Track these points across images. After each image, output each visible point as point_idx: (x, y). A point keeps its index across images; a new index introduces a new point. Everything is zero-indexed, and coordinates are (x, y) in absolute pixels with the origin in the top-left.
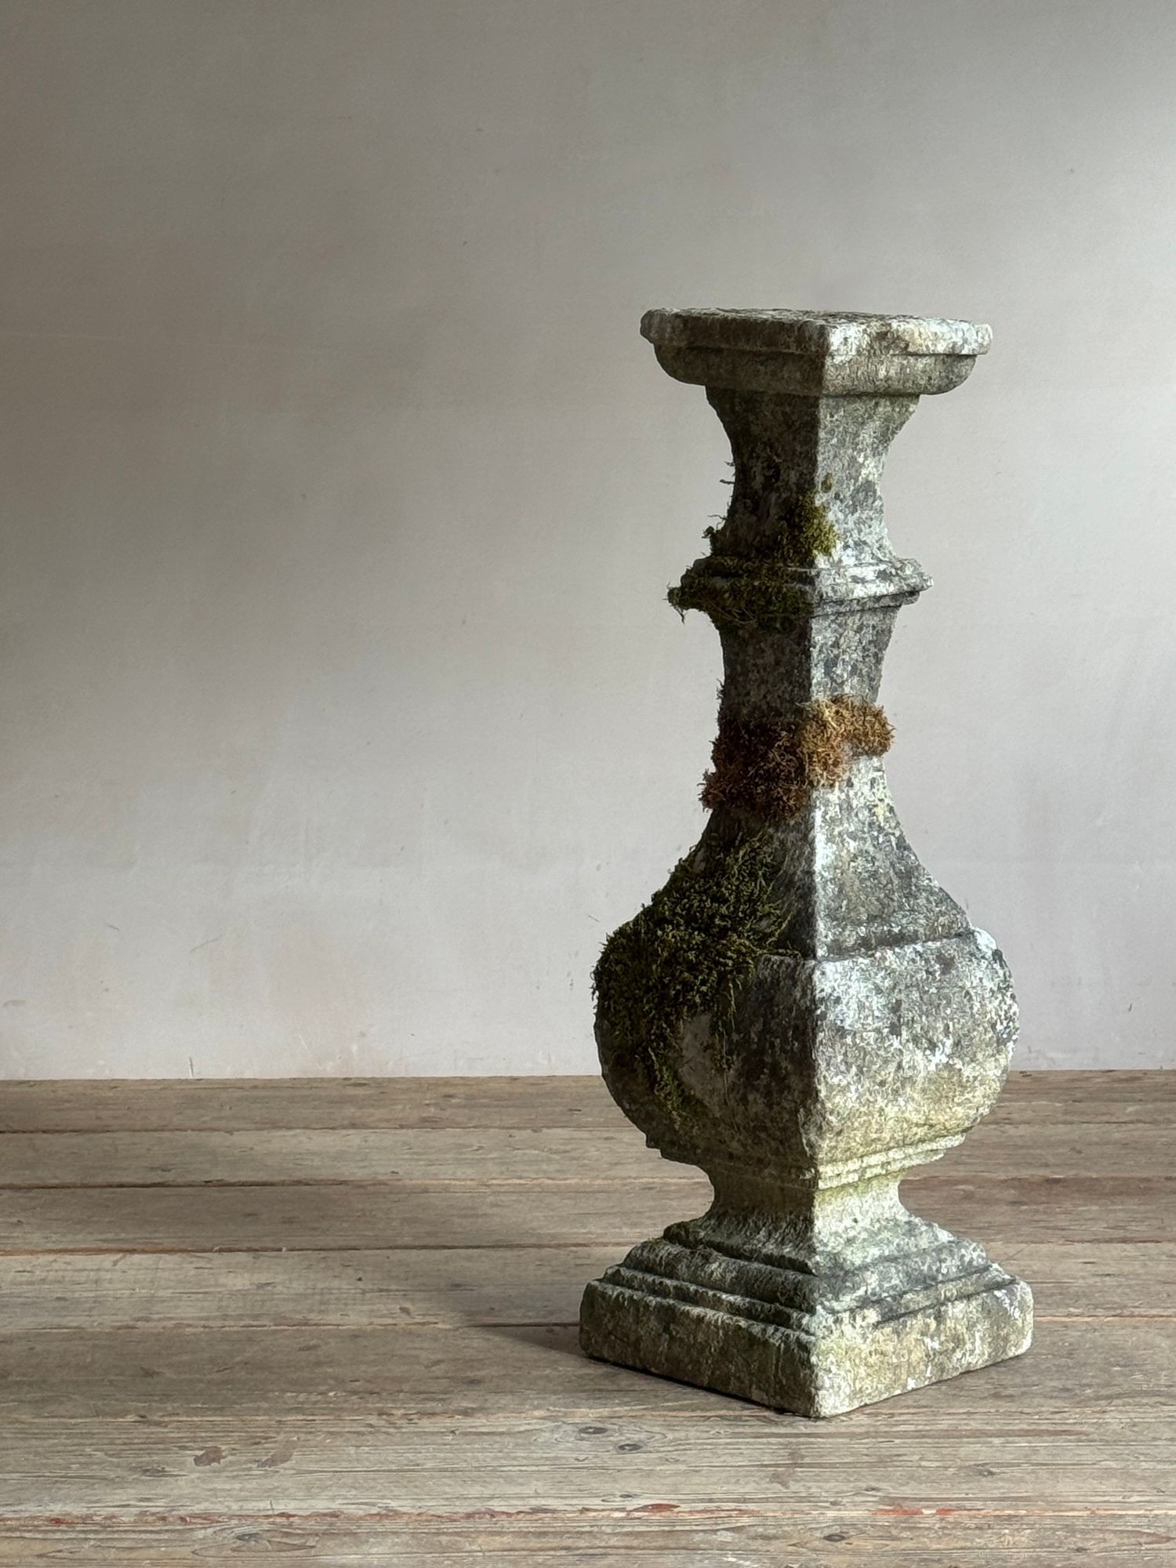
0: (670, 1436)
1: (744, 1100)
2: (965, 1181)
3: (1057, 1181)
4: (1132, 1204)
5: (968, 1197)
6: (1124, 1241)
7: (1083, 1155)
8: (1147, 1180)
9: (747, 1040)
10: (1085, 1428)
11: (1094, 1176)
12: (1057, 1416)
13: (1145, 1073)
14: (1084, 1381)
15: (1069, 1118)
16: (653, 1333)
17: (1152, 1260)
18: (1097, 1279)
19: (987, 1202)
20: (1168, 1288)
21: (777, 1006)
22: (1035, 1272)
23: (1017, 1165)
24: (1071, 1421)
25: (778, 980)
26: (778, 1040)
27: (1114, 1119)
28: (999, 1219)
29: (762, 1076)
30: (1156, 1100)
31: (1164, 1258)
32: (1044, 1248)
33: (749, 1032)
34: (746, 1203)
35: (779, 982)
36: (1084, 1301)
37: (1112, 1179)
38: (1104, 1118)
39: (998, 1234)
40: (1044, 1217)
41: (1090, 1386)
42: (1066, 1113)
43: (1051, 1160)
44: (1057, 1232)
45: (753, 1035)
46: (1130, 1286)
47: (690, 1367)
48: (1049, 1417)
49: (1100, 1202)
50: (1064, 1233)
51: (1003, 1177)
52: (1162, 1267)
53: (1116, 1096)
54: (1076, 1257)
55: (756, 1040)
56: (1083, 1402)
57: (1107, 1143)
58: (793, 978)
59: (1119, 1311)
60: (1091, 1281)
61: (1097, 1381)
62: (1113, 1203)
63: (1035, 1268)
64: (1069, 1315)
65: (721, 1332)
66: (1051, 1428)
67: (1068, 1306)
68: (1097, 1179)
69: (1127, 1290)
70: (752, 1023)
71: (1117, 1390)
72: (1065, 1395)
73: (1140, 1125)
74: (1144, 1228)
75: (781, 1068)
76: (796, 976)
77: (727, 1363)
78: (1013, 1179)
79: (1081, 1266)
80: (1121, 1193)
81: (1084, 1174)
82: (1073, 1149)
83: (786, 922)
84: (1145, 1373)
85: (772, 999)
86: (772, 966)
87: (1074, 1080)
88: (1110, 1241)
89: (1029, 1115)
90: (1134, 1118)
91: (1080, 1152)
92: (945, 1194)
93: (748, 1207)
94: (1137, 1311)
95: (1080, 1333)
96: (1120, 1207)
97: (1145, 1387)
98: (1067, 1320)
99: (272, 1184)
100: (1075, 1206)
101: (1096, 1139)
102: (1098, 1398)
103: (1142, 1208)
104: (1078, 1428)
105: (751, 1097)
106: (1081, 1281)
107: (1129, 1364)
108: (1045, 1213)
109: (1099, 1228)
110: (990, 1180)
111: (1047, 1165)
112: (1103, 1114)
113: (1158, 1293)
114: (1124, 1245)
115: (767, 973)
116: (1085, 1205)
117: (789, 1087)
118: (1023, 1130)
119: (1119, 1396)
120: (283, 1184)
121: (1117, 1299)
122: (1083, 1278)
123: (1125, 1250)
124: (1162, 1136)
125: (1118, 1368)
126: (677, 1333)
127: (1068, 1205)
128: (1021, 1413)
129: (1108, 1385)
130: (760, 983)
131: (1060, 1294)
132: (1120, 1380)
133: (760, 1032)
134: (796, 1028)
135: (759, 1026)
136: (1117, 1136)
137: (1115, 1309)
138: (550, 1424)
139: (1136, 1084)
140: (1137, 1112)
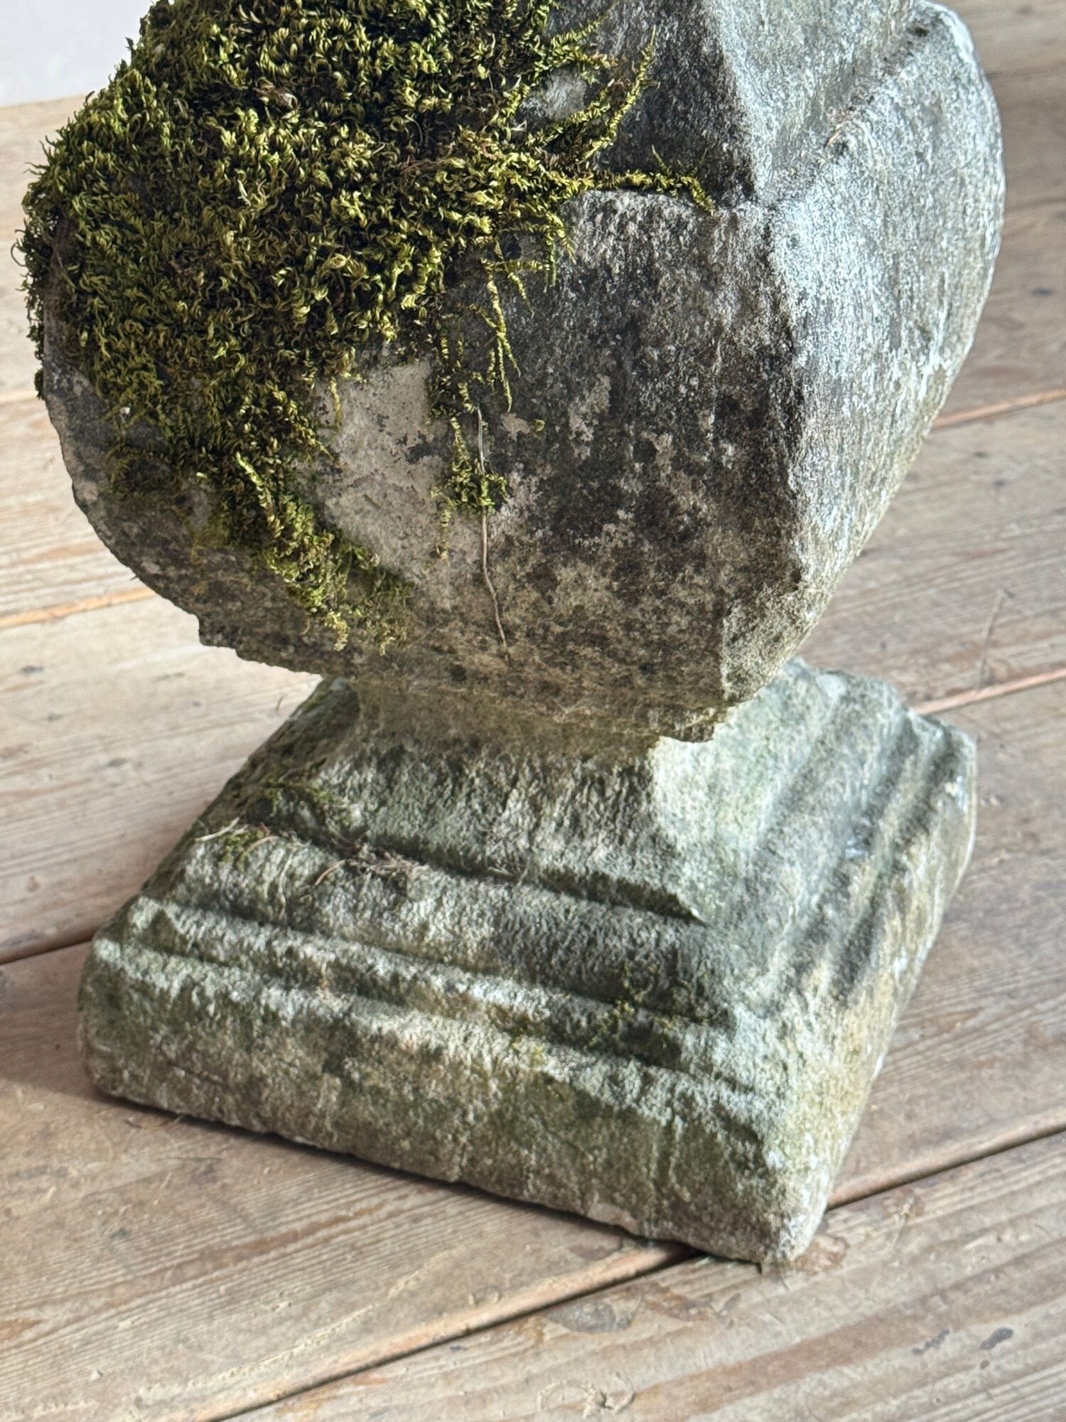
1: (543, 578)
9: (560, 436)
16: (294, 1071)
21: (658, 343)
25: (649, 269)
26: (668, 439)
29: (611, 527)
33: (565, 414)
34: (453, 732)
35: (652, 278)
45: (576, 423)
47: (406, 1144)
55: (588, 435)
58: (700, 262)
65: (493, 1085)
70: (572, 391)
75: (675, 510)
76: (713, 258)
77: (514, 1146)
83: (636, 87)
85: (634, 325)
86: (622, 227)
93: (457, 741)
105: (566, 574)
115: (606, 247)
117: (700, 559)
126: (365, 1076)
130: (590, 279)
133: (601, 417)
134: (727, 407)
135: (598, 397)
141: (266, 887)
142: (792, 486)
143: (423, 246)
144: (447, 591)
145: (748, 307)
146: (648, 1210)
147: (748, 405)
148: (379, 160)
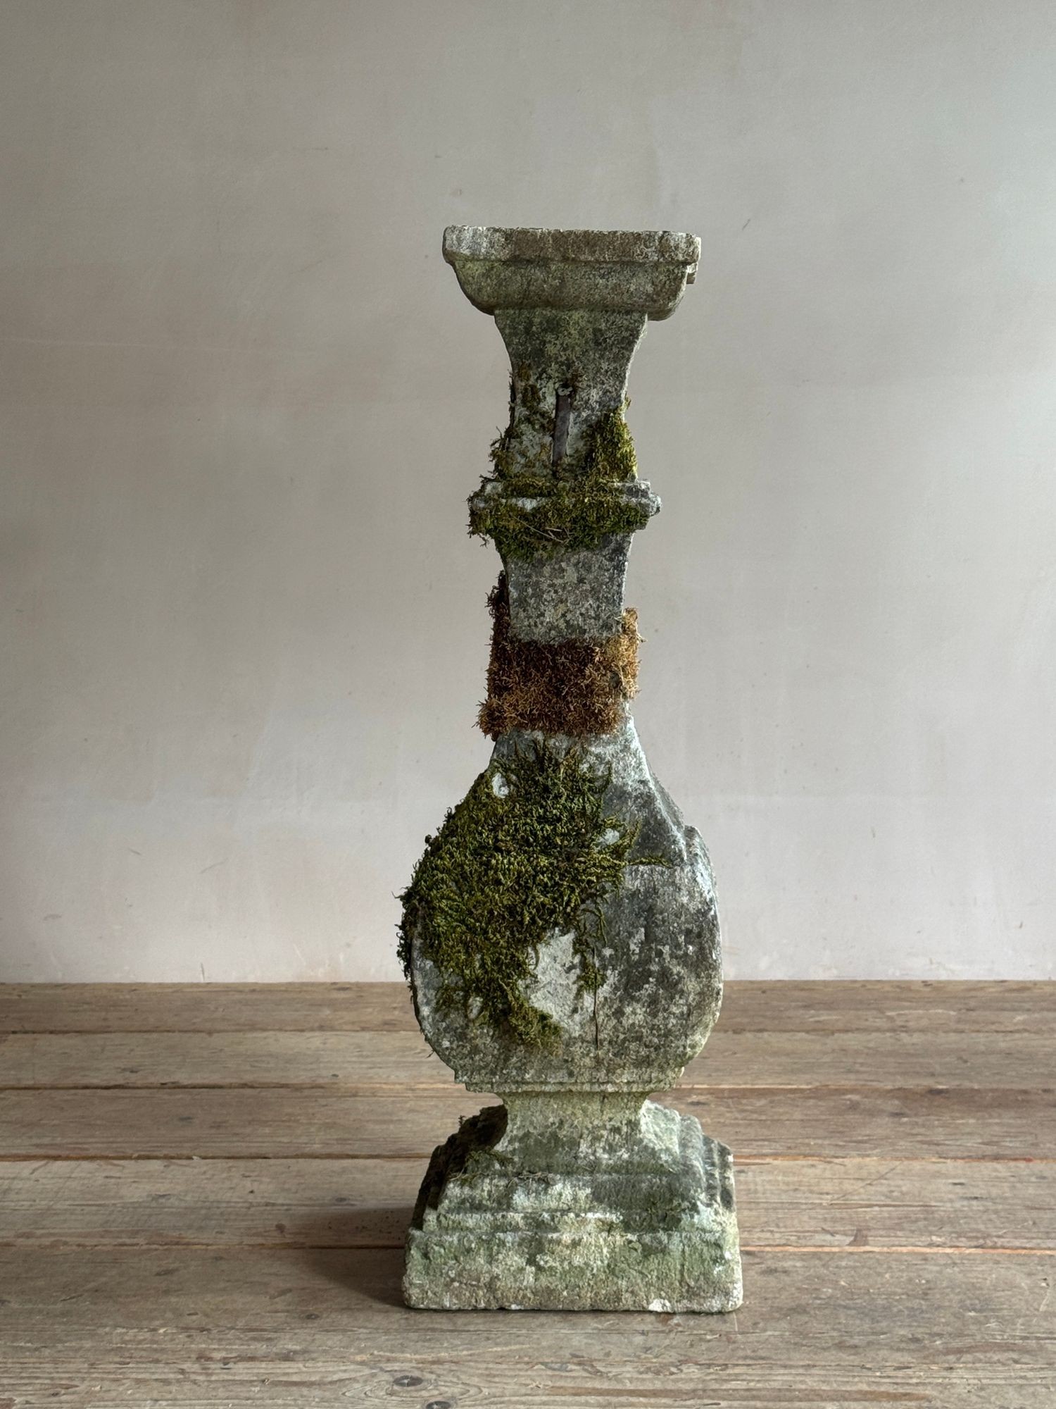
0: (486, 1391)
1: (619, 1013)
2: (853, 1091)
3: (940, 1092)
4: (1009, 1118)
5: (854, 1107)
6: (996, 1158)
7: (969, 1064)
8: (1025, 1092)
9: (628, 953)
10: (929, 1391)
11: (976, 1087)
12: (900, 1373)
13: (1035, 983)
14: (936, 1329)
15: (961, 1026)
16: (512, 1269)
17: (1021, 1182)
18: (965, 1203)
19: (872, 1113)
20: (1035, 1214)
21: (661, 913)
22: (903, 1193)
23: (904, 1074)
24: (915, 1381)
25: (654, 888)
26: (667, 947)
27: (1003, 1029)
28: (880, 1132)
29: (647, 986)
30: (1042, 1009)
31: (1033, 1179)
32: (916, 1166)
33: (628, 945)
35: (655, 891)
36: (947, 1228)
37: (992, 1090)
38: (994, 1027)
39: (875, 1148)
40: (922, 1130)
41: (940, 1335)
42: (959, 1021)
43: (938, 1068)
44: (933, 1147)
45: (632, 947)
46: (996, 1212)
47: (565, 1294)
48: (892, 1373)
49: (979, 1114)
50: (939, 1148)
51: (889, 1087)
52: (1031, 1191)
53: (1007, 1005)
54: (947, 1177)
55: (637, 951)
56: (929, 1357)
57: (993, 1053)
58: (672, 884)
59: (981, 1242)
60: (958, 1205)
61: (949, 1329)
62: (991, 1117)
63: (904, 1189)
64: (931, 1245)
65: (605, 1250)
66: (891, 1389)
67: (931, 1234)
68: (978, 1091)
69: (993, 1216)
70: (631, 935)
71: (968, 1341)
72: (912, 1346)
73: (1026, 1035)
74: (1018, 1145)
75: (672, 974)
76: (677, 882)
77: (615, 1279)
78: (899, 1089)
79: (951, 1187)
80: (999, 1106)
81: (967, 1084)
82: (960, 1058)
83: (638, 832)
84: (1001, 1319)
85: (651, 909)
86: (642, 876)
87: (970, 990)
88: (983, 1158)
89: (924, 1022)
90: (1021, 1027)
91: (966, 1062)
92: (832, 1104)
94: (1000, 1242)
95: (937, 1268)
96: (997, 1121)
97: (999, 1339)
98: (928, 1250)
99: (221, 1087)
100: (953, 1118)
101: (983, 1048)
102: (948, 1352)
103: (1019, 1121)
104: (920, 1391)
105: (628, 1010)
106: (949, 1205)
107: (986, 1307)
108: (923, 1126)
109: (972, 1143)
110: (876, 1090)
111: (933, 1075)
112: (993, 1023)
113: (1025, 1220)
114: (996, 1165)
115: (637, 883)
116: (962, 1118)
117: (682, 992)
118: (917, 1038)
119: (969, 1350)
120: (230, 1087)
121: (982, 1227)
122: (951, 1201)
123: (996, 1170)
124: (1044, 1046)
125: (972, 1314)
126: (546, 1262)
127: (946, 1118)
128: (863, 1367)
129: (961, 1335)
130: (634, 895)
131: (925, 1219)
132: (973, 1328)
133: (642, 943)
134: (688, 933)
135: (641, 935)
136: (1003, 1045)
137: (977, 1238)
138: (367, 1371)
139: (1025, 994)
140: (1024, 1022)
141: (486, 1193)
142: (714, 957)
143: (573, 890)
144: (577, 1028)
145: (692, 897)
146: (676, 1296)
147: (696, 930)
148: (551, 864)
